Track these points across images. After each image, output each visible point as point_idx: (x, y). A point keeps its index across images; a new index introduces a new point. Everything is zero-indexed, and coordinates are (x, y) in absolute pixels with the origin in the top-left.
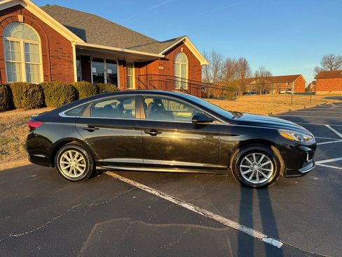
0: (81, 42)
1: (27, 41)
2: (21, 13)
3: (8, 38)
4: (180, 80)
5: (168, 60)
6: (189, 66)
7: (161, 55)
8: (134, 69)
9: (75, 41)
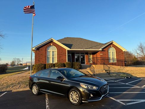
0: (69, 49)
1: (53, 51)
2: (52, 43)
3: (48, 51)
4: (112, 59)
5: (105, 51)
6: (116, 52)
7: (100, 50)
8: (92, 55)
9: (67, 49)
